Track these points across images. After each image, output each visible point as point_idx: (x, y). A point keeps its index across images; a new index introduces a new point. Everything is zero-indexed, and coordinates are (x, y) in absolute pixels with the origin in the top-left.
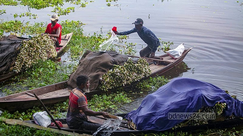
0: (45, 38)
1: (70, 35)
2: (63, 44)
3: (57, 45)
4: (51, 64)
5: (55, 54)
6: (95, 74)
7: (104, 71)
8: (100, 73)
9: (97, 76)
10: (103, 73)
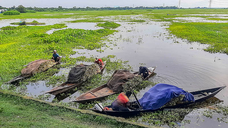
0: (95, 65)
1: (106, 61)
2: (103, 66)
3: (101, 67)
4: (99, 76)
5: (100, 71)
6: (120, 83)
7: (124, 82)
8: (122, 83)
9: (121, 85)
10: (124, 83)
